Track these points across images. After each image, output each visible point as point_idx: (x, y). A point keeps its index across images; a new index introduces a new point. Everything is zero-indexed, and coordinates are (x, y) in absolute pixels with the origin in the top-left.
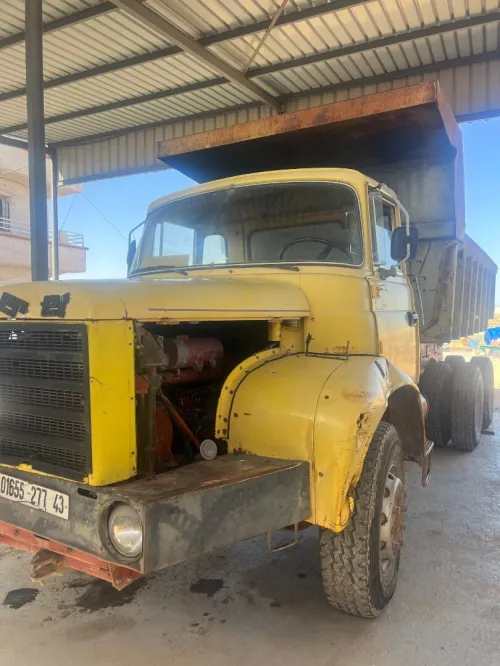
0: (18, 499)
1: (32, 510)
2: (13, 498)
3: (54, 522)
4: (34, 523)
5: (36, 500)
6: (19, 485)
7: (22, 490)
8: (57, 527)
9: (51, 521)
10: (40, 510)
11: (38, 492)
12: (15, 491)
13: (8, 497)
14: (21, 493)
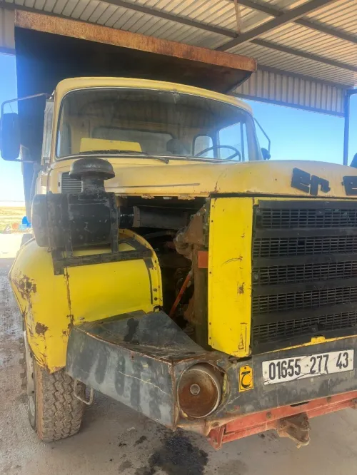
0: (295, 376)
1: (312, 380)
2: (288, 378)
3: (337, 379)
4: (317, 390)
5: (316, 368)
6: (293, 364)
7: (297, 366)
8: (342, 380)
9: (334, 379)
10: (322, 375)
11: (318, 360)
12: (289, 370)
13: (282, 380)
14: (296, 369)
